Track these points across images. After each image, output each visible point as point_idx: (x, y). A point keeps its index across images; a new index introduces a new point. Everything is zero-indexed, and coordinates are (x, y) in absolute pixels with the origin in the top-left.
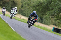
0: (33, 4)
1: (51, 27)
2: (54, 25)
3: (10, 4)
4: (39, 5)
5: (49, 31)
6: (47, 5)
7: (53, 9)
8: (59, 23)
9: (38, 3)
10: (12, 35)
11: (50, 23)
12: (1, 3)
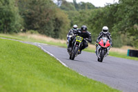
1: (124, 50)
2: (128, 45)
3: (52, 24)
4: (98, 18)
5: (123, 56)
6: (111, 15)
7: (121, 19)
8: (134, 40)
9: (96, 14)
10: (64, 74)
11: (121, 43)
12: (37, 26)
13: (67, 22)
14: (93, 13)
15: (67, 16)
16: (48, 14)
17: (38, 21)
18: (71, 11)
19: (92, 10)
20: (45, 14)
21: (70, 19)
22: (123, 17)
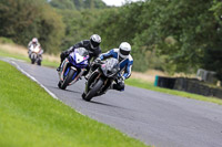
0: (94, 22)
1: (150, 77)
2: (156, 69)
3: (36, 29)
4: (110, 23)
5: (148, 86)
6: (131, 20)
7: (146, 26)
8: (167, 61)
9: (107, 17)
11: (145, 64)
12: (11, 31)
13: (60, 28)
14: (102, 15)
15: (60, 18)
16: (29, 14)
17: (14, 23)
18: (67, 10)
19: (101, 11)
20: (26, 13)
21: (65, 22)
22: (150, 23)
